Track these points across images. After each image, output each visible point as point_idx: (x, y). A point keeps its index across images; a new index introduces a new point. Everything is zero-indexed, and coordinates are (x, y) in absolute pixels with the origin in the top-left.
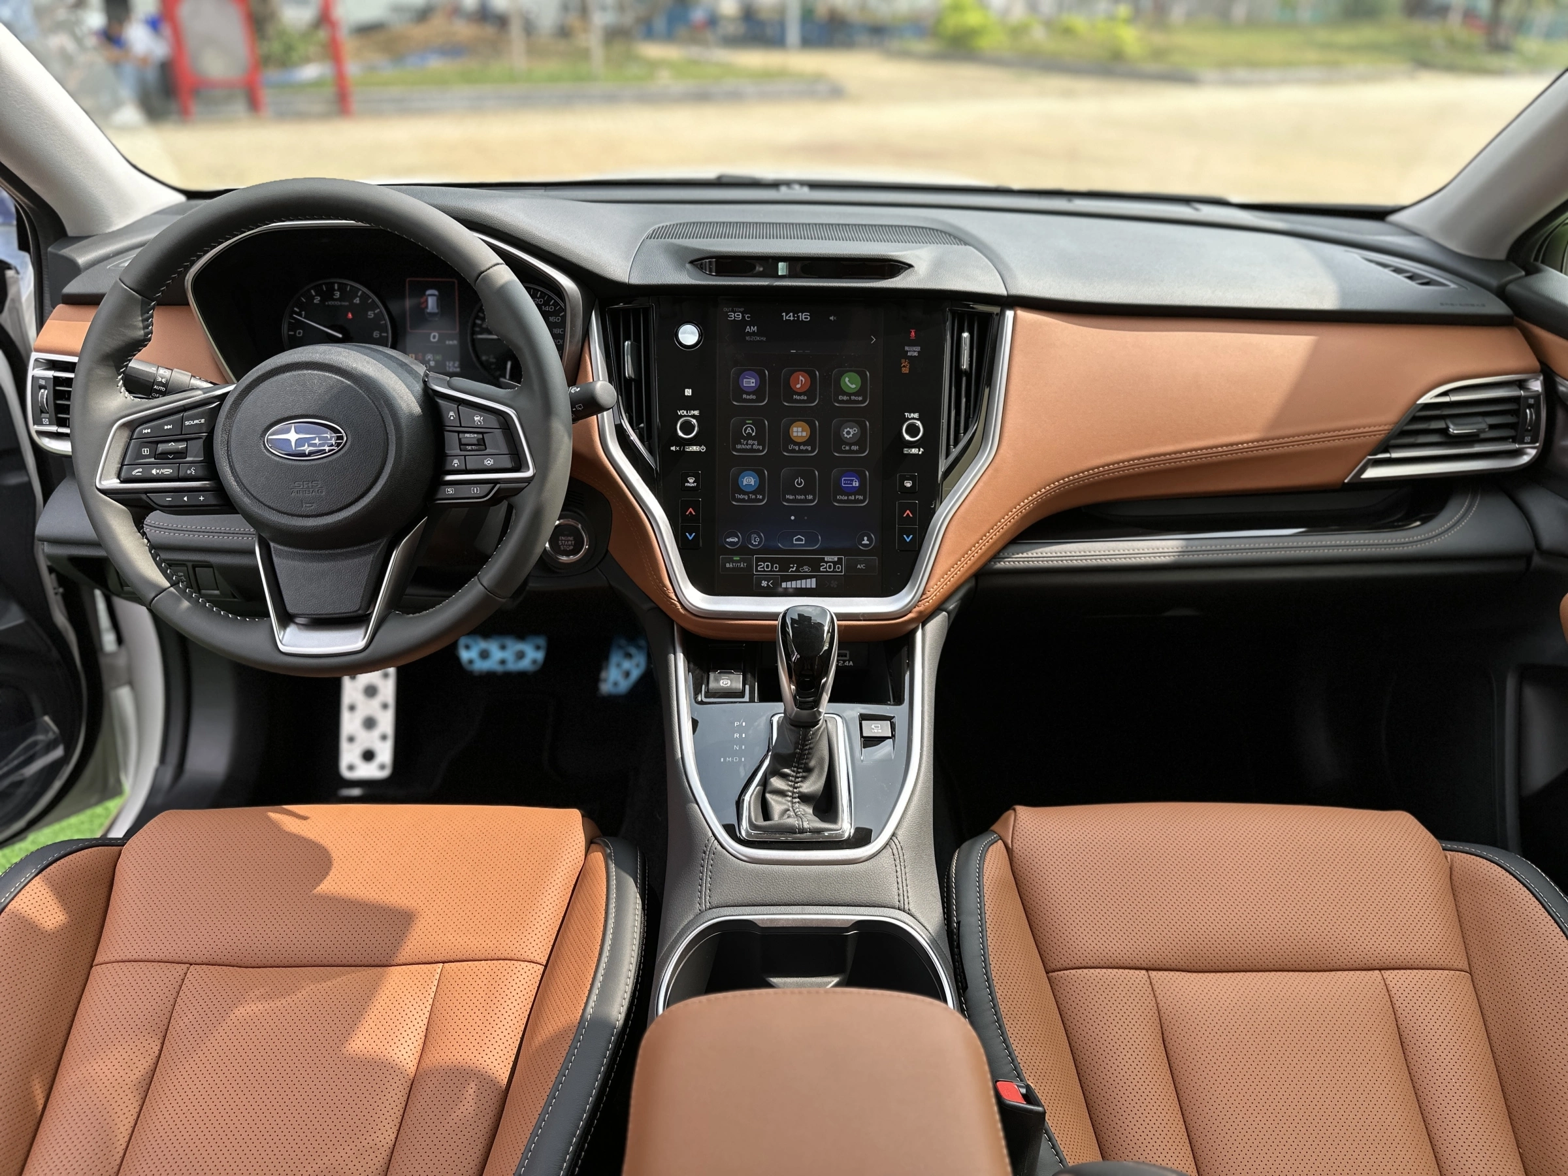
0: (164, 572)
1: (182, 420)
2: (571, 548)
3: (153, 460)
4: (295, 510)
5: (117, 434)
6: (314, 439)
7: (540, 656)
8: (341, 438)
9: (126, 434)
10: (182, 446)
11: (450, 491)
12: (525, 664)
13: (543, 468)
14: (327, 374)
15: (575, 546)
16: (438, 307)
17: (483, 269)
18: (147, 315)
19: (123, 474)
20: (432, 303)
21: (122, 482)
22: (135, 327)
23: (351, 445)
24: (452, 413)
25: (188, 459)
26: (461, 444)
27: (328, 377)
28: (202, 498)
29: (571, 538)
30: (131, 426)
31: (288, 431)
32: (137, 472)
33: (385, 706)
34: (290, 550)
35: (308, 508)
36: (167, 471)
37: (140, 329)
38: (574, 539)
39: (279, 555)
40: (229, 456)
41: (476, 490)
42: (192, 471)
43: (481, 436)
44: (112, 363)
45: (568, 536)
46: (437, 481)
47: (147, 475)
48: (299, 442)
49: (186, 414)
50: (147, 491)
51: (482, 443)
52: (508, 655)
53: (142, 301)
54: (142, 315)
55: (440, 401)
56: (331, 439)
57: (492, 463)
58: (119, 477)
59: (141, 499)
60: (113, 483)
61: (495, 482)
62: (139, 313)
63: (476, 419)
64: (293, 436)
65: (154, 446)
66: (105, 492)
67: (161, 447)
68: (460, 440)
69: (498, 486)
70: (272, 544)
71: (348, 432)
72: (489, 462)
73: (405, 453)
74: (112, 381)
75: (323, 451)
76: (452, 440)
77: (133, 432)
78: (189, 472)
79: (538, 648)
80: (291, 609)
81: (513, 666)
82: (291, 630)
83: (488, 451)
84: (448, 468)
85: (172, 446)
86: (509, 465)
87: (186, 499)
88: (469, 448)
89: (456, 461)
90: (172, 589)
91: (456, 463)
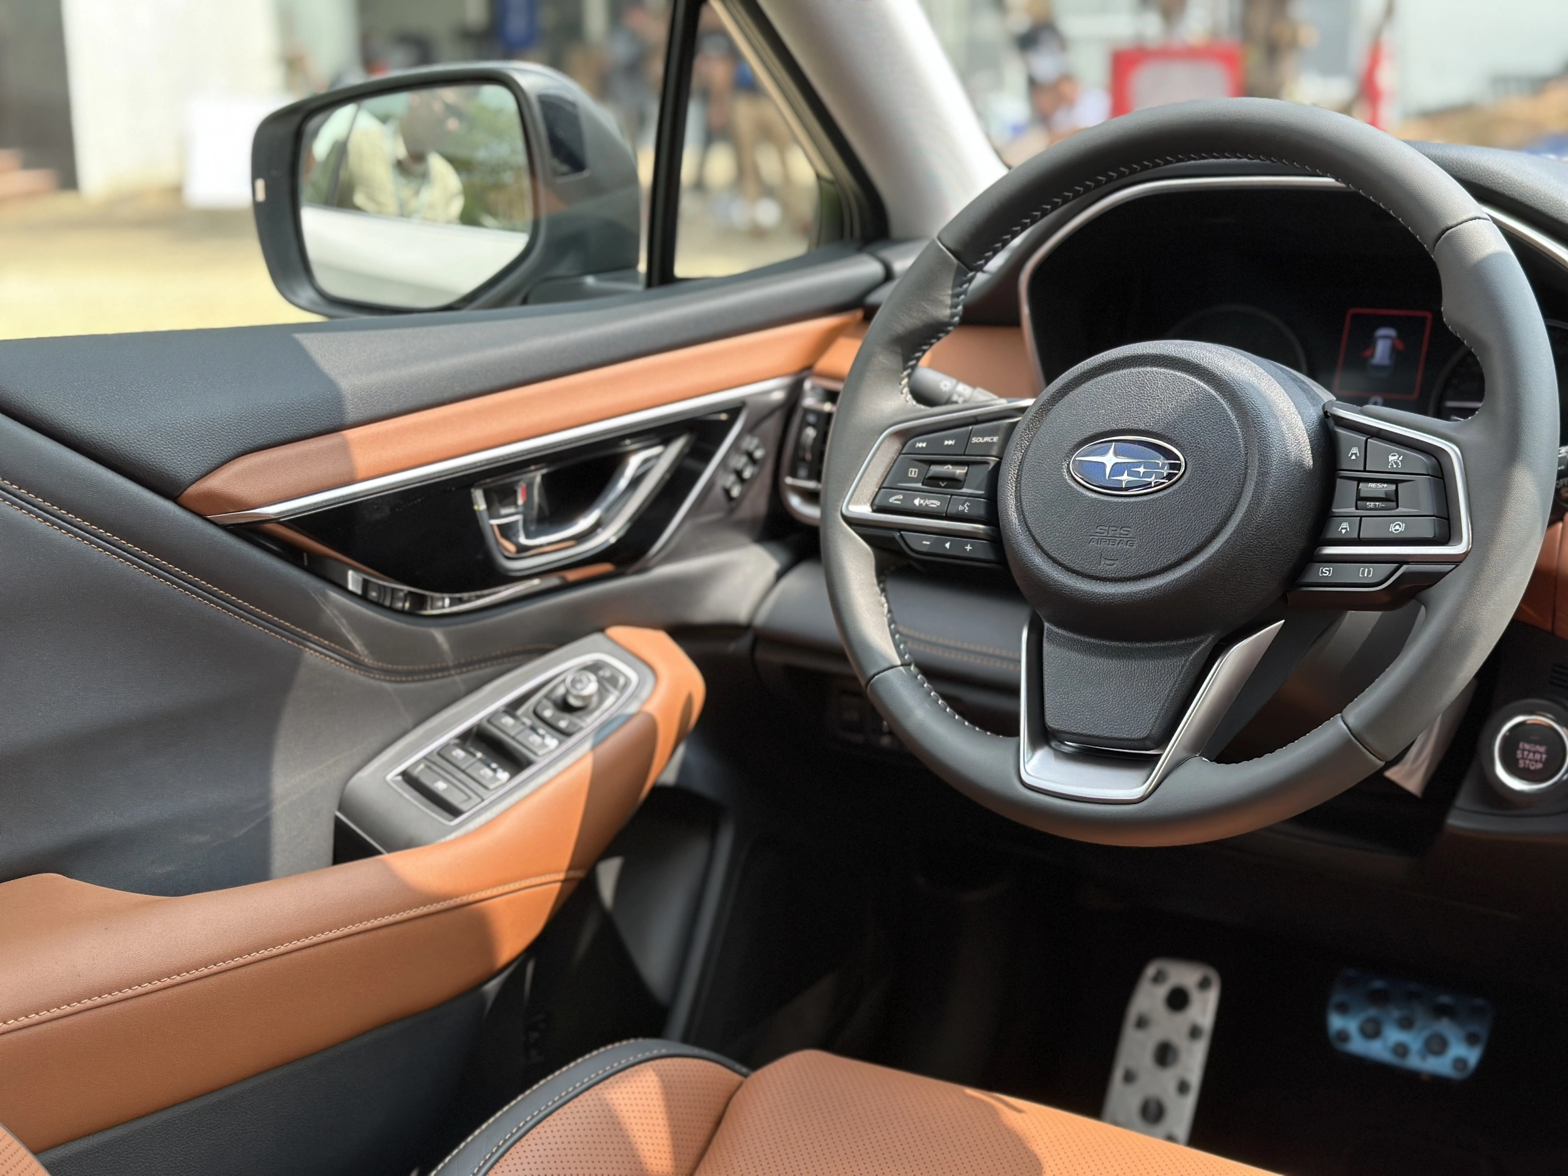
0: (897, 646)
1: (970, 435)
2: (1540, 766)
3: (919, 485)
4: (1088, 568)
5: (886, 444)
6: (1138, 465)
7: (1473, 1056)
8: (1176, 467)
9: (895, 446)
10: (960, 471)
11: (1326, 572)
12: (1440, 1065)
13: (1483, 540)
14: (1179, 374)
15: (1546, 763)
16: (1391, 357)
17: (1450, 224)
18: (959, 290)
19: (876, 502)
20: (1382, 349)
21: (874, 511)
22: (941, 303)
23: (1189, 479)
24: (1355, 450)
25: (964, 490)
26: (1360, 498)
27: (1179, 377)
28: (968, 548)
29: (1542, 749)
30: (905, 435)
31: (1104, 453)
32: (895, 500)
33: (1183, 1088)
34: (1071, 635)
35: (1105, 568)
36: (934, 504)
37: (946, 306)
38: (1547, 752)
39: (1054, 639)
40: (1018, 481)
41: (1367, 573)
42: (965, 508)
43: (1393, 487)
44: (899, 350)
45: (1536, 743)
46: (1310, 556)
47: (908, 506)
48: (1118, 469)
49: (976, 427)
50: (901, 528)
51: (1392, 499)
52: (1413, 1040)
53: (958, 267)
54: (954, 287)
55: (1341, 431)
56: (1163, 468)
57: (1402, 529)
58: (872, 505)
59: (893, 539)
60: (862, 510)
61: (1401, 561)
62: (950, 284)
63: (1391, 458)
64: (1109, 460)
65: (926, 467)
66: (853, 522)
67: (936, 469)
68: (1358, 490)
69: (1404, 568)
70: (1046, 625)
71: (1189, 460)
72: (1397, 528)
73: (1267, 500)
74: (893, 377)
75: (1148, 485)
76: (1345, 490)
77: (904, 446)
78: (961, 508)
79: (1472, 1040)
80: (1052, 721)
81: (1417, 1062)
82: (1042, 754)
83: (1401, 510)
84: (1331, 535)
85: (948, 469)
86: (1429, 534)
87: (948, 545)
88: (1371, 504)
89: (1345, 525)
90: (901, 668)
91: (1344, 528)
